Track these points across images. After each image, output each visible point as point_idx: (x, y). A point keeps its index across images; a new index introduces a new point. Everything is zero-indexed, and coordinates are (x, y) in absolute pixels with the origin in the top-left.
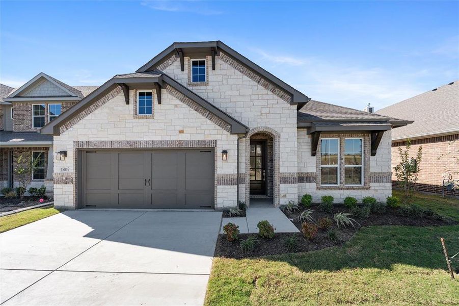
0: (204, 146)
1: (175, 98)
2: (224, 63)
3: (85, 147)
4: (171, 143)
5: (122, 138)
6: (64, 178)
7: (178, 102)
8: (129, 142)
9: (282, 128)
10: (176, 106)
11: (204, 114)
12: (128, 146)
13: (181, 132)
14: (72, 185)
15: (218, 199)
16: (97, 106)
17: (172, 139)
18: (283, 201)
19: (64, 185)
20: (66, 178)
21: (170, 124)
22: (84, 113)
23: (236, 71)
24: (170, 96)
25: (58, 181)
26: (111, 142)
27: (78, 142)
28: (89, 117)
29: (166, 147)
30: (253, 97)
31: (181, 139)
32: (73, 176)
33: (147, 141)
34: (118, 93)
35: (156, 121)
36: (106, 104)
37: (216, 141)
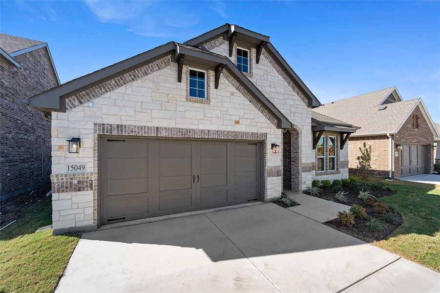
0: (257, 139)
1: (230, 85)
2: (265, 59)
3: (115, 133)
4: (228, 134)
5: (171, 124)
6: (75, 182)
7: (234, 90)
8: (180, 130)
9: (303, 126)
10: (232, 94)
11: (256, 106)
12: (179, 136)
13: (237, 122)
14: (92, 192)
15: (268, 191)
16: (135, 77)
17: (229, 130)
18: (304, 187)
19: (74, 193)
20: (79, 182)
21: (226, 113)
22: (113, 82)
23: (274, 69)
24: (227, 82)
25: (62, 186)
26: (157, 128)
27: (103, 124)
28: (122, 89)
29: (223, 138)
30: (286, 96)
31: (236, 131)
32: (94, 178)
33: (202, 130)
34: (167, 66)
35: (212, 107)
36: (150, 76)
37: (266, 134)
